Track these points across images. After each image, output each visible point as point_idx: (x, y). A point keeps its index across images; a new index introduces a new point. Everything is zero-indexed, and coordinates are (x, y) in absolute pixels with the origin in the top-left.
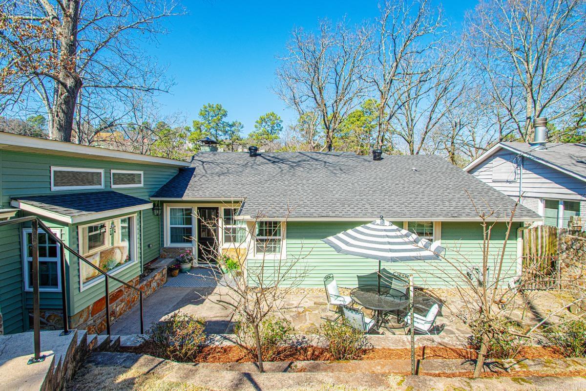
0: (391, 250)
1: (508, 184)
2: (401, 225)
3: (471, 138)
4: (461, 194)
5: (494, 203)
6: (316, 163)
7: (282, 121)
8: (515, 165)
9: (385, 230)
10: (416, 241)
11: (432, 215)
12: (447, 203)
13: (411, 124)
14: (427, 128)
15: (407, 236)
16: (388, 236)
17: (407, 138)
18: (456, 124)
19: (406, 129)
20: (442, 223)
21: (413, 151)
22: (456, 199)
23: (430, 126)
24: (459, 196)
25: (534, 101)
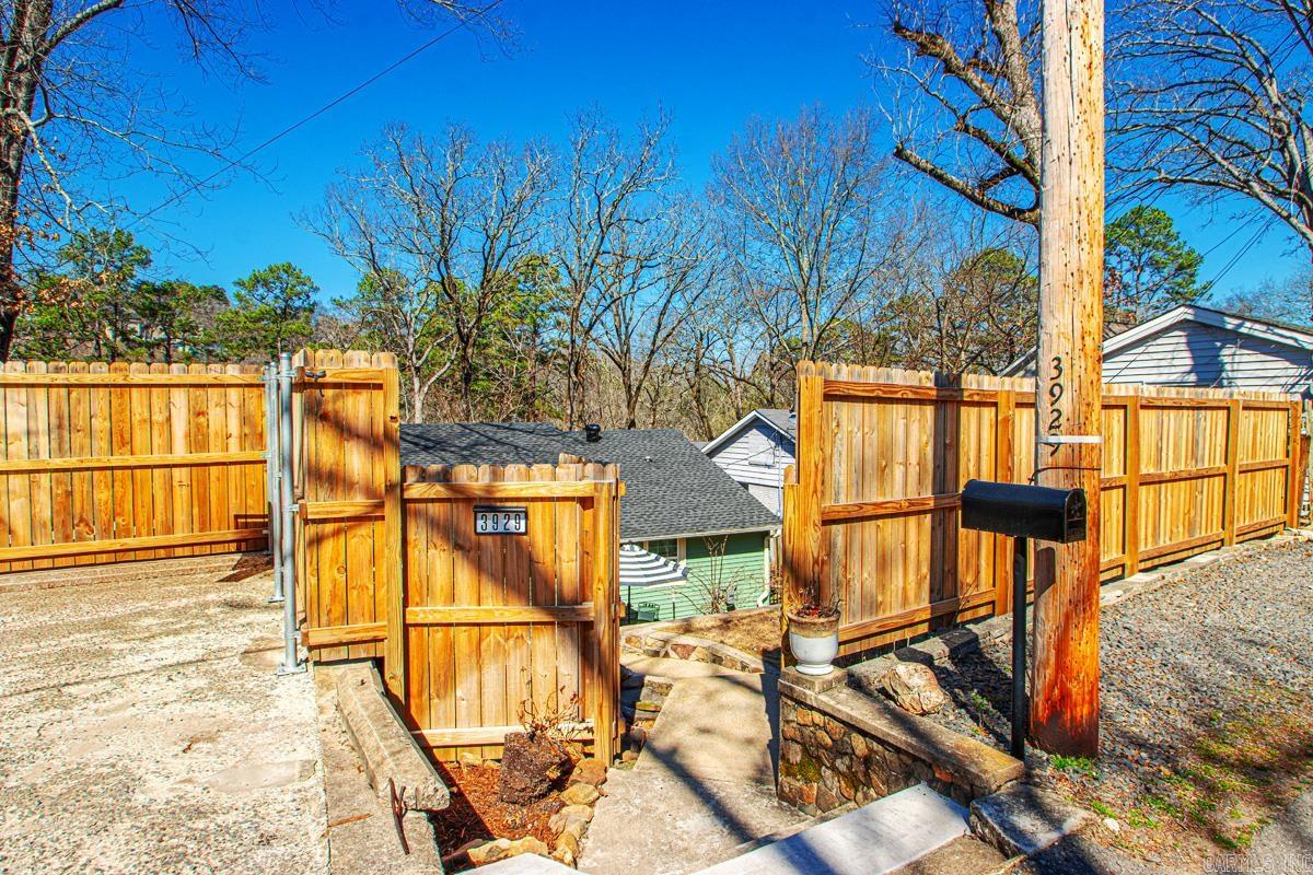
0: (646, 576)
1: (766, 470)
2: (641, 545)
3: (726, 356)
4: (707, 497)
5: (741, 510)
6: (499, 448)
7: (316, 290)
8: (773, 444)
9: (637, 556)
10: (666, 565)
11: (678, 530)
12: (692, 512)
13: (624, 333)
14: (654, 344)
15: (657, 559)
16: (640, 563)
17: (616, 356)
18: (701, 335)
19: (615, 341)
20: (688, 539)
21: (630, 386)
22: (702, 506)
23: (659, 343)
24: (704, 501)
25: (811, 320)
